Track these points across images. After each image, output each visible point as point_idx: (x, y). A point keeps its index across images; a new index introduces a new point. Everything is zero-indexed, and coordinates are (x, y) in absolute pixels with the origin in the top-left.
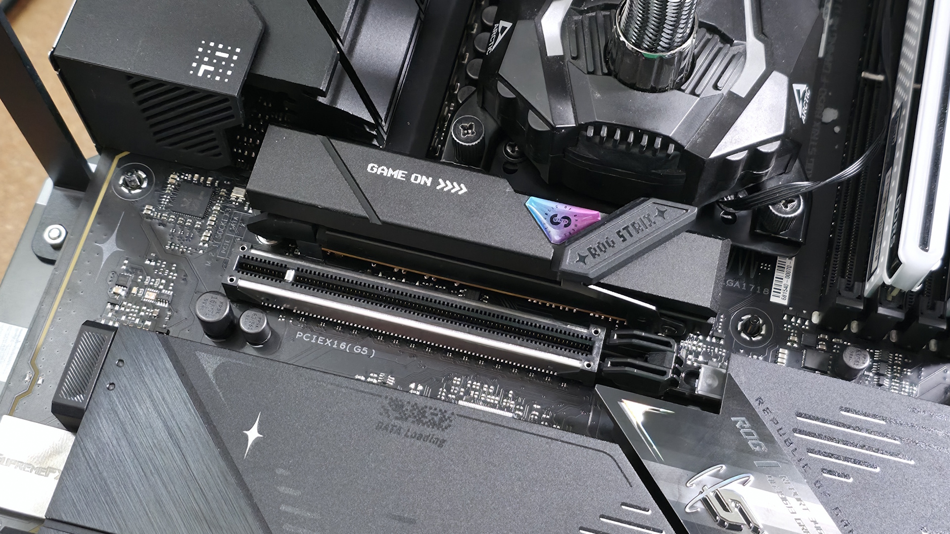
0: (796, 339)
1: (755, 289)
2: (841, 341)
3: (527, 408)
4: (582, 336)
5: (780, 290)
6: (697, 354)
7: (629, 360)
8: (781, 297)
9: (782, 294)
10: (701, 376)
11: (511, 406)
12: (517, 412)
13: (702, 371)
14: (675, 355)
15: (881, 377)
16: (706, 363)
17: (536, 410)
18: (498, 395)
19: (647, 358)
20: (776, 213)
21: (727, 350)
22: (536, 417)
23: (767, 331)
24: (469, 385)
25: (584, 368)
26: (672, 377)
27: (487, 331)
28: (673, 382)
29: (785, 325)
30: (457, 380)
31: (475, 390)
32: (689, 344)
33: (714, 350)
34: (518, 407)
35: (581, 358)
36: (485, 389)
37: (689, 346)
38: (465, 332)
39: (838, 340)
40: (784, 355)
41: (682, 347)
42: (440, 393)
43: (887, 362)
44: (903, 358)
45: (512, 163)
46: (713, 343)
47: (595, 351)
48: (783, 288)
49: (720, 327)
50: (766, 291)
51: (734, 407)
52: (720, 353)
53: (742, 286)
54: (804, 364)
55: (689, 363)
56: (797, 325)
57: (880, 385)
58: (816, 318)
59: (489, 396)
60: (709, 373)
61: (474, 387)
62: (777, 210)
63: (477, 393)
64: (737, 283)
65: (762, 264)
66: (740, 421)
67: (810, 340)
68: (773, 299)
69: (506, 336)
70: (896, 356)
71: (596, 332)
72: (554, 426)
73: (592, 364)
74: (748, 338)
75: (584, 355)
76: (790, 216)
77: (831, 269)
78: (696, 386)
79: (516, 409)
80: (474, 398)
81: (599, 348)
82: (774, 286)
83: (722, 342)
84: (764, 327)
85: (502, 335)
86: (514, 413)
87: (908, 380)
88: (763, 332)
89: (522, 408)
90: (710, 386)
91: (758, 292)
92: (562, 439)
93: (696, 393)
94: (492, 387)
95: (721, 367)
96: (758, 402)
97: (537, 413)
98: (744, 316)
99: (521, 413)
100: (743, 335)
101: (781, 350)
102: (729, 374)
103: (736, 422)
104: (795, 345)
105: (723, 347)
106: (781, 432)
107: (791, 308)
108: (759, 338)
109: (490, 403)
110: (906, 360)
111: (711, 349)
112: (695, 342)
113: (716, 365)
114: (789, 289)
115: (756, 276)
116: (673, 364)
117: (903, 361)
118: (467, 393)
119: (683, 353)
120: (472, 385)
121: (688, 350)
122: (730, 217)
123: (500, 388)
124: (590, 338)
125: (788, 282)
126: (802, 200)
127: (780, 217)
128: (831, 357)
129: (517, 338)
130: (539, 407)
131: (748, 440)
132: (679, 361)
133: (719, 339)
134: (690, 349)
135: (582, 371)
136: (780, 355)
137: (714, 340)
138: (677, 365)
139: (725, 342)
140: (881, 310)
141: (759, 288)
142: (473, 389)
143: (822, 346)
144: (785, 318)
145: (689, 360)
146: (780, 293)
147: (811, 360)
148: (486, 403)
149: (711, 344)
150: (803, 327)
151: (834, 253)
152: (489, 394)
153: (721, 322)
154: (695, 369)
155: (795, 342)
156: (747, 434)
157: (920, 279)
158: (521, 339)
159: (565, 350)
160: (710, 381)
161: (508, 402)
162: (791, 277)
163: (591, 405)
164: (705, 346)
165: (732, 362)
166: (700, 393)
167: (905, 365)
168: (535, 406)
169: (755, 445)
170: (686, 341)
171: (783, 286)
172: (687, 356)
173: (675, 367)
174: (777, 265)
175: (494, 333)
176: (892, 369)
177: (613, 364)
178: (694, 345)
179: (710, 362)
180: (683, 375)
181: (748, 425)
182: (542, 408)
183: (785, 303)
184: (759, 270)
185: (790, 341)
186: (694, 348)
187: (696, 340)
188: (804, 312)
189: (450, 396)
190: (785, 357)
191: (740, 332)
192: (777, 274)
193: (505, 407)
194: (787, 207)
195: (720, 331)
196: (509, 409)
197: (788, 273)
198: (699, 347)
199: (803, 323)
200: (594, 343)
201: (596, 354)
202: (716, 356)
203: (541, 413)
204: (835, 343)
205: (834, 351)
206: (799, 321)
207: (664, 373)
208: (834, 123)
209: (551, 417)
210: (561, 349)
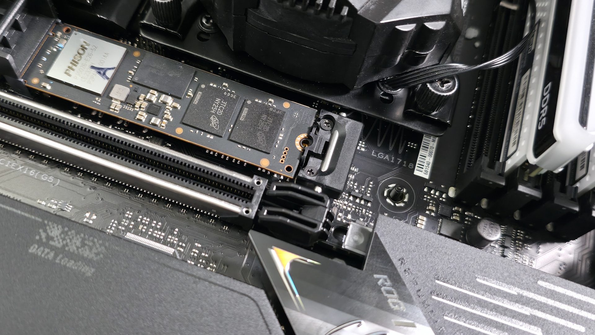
0: (434, 209)
1: (402, 163)
2: (472, 215)
3: (189, 245)
4: (245, 185)
5: (423, 166)
6: (346, 213)
7: (284, 210)
8: (423, 172)
9: (424, 169)
10: (349, 232)
11: (175, 242)
12: (179, 248)
13: (350, 228)
14: (327, 210)
15: (506, 250)
16: (354, 221)
17: (197, 248)
18: (164, 231)
19: (301, 210)
20: (433, 90)
21: (373, 212)
22: (196, 255)
23: (409, 199)
24: (139, 220)
25: (242, 214)
26: (322, 231)
27: (158, 171)
28: (323, 235)
29: (425, 196)
30: (129, 214)
31: (145, 225)
32: (341, 203)
33: (362, 211)
34: (180, 244)
35: (241, 205)
36: (153, 225)
37: (341, 205)
38: (136, 170)
39: (470, 214)
40: (422, 221)
41: (334, 205)
42: (111, 224)
43: (510, 236)
44: (525, 235)
45: (204, 33)
46: (362, 205)
47: (254, 200)
48: (425, 164)
49: (369, 192)
50: (411, 165)
51: (377, 265)
52: (367, 214)
53: (391, 159)
54: (439, 231)
55: (339, 219)
56: (435, 197)
57: (504, 256)
58: (452, 193)
59: (156, 232)
60: (356, 230)
61: (144, 221)
62: (434, 88)
63: (145, 227)
64: (387, 156)
65: (409, 143)
66: (381, 279)
67: (446, 211)
68: (416, 173)
69: (175, 177)
70: (518, 233)
71: (258, 183)
72: (211, 264)
73: (250, 210)
74: (392, 204)
75: (244, 202)
76: (445, 94)
77: (469, 151)
78: (343, 241)
79: (178, 245)
80: (142, 232)
81: (259, 197)
82: (418, 162)
83: (369, 205)
84: (407, 196)
85: (171, 176)
86: (176, 249)
87: (528, 255)
88: (406, 200)
89: (184, 245)
90: (356, 242)
91: (404, 165)
92: (210, 280)
93: (343, 247)
94: (160, 224)
95: (367, 226)
96: (400, 262)
97: (197, 251)
98: (390, 184)
99: (182, 250)
100: (388, 200)
101: (420, 217)
102: (376, 233)
103: (379, 279)
104: (433, 214)
105: (370, 208)
106: (420, 294)
107: (431, 182)
108: (402, 205)
109: (156, 237)
110: (527, 237)
111: (359, 210)
112: (346, 203)
113: (363, 224)
114: (430, 166)
115: (404, 152)
116: (324, 219)
117: (524, 237)
118: (136, 226)
119: (335, 211)
120: (142, 220)
121: (339, 208)
122: (387, 98)
123: (167, 225)
124: (252, 188)
125: (430, 160)
126: (457, 83)
127: (437, 94)
128: (463, 228)
129: (184, 181)
130: (200, 246)
131: (387, 299)
132: (330, 216)
133: (367, 201)
134: (341, 208)
135: (240, 217)
136: (419, 221)
137: (363, 202)
138: (328, 220)
139: (372, 205)
140: (521, 188)
141: (405, 162)
142: (143, 224)
143: (456, 217)
144: (426, 190)
145: (340, 217)
146: (423, 168)
147: (447, 229)
148: (152, 238)
149: (360, 205)
150: (441, 199)
151: (472, 138)
152: (157, 229)
153: (370, 187)
154: (345, 225)
155: (433, 211)
156: (389, 292)
157: (565, 162)
158: (188, 182)
159: (228, 196)
160: (356, 238)
161: (172, 239)
162: (433, 156)
163: (247, 248)
164: (354, 206)
165: (379, 222)
166: (347, 247)
167: (526, 241)
168: (196, 244)
169: (394, 304)
170: (338, 201)
171: (426, 163)
172: (337, 214)
173: (326, 221)
174: (422, 145)
175: (164, 173)
176: (515, 243)
177: (269, 213)
178: (345, 205)
179: (357, 221)
180: (333, 230)
181: (389, 283)
182: (202, 247)
183: (427, 177)
184: (406, 148)
185: (429, 210)
186: (345, 207)
187: (348, 200)
188: (442, 186)
189: (120, 227)
190: (424, 223)
191: (386, 198)
192: (421, 152)
193: (169, 242)
194: (443, 86)
195: (368, 195)
196: (172, 245)
197: (431, 153)
198: (350, 206)
199: (441, 196)
200: (255, 191)
201: (255, 203)
202: (363, 217)
203: (200, 252)
204: (467, 216)
205: (466, 222)
206: (437, 194)
207: (314, 226)
208: (475, 39)
209: (209, 256)
210: (224, 194)
